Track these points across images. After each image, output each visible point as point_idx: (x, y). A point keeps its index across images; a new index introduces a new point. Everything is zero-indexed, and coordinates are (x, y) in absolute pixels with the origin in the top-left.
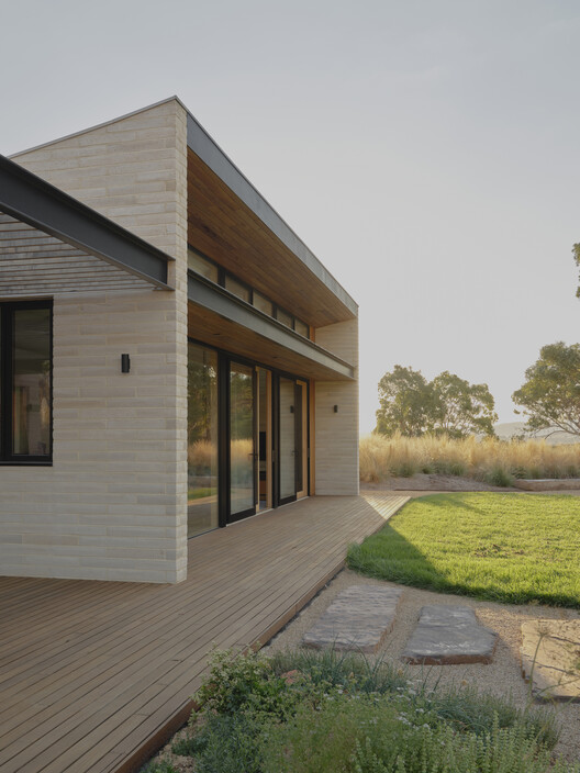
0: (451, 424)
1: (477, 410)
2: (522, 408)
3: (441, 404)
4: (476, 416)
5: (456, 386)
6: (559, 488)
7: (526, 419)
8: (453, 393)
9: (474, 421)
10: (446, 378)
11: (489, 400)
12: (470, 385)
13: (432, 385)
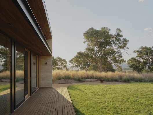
0: (59, 67)
1: (64, 64)
2: (70, 64)
3: (57, 63)
4: (64, 65)
5: (60, 59)
6: (91, 81)
7: (71, 66)
8: (59, 61)
9: (63, 66)
10: (59, 58)
11: (66, 62)
12: (63, 59)
13: (56, 59)
